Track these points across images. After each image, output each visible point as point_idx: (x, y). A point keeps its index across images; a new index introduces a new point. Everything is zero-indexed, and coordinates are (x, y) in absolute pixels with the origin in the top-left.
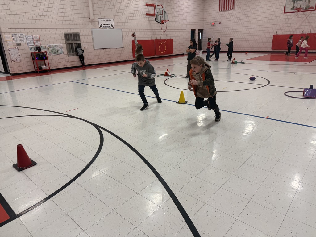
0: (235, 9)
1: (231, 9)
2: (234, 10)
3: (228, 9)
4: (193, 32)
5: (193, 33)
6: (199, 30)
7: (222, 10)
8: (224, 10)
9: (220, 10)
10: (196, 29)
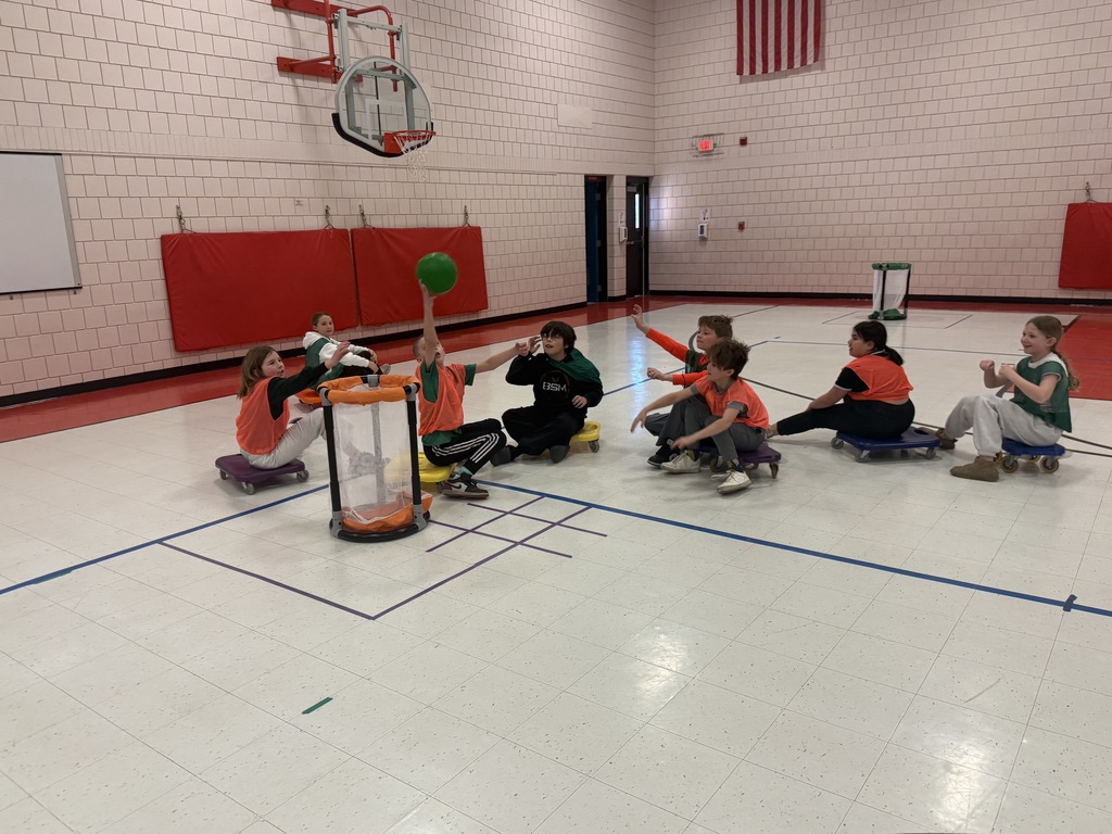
0: (829, 65)
1: (804, 62)
2: (823, 68)
3: (791, 65)
4: (596, 188)
5: (598, 197)
6: (630, 180)
7: (753, 71)
8: (765, 70)
9: (740, 71)
10: (612, 176)
